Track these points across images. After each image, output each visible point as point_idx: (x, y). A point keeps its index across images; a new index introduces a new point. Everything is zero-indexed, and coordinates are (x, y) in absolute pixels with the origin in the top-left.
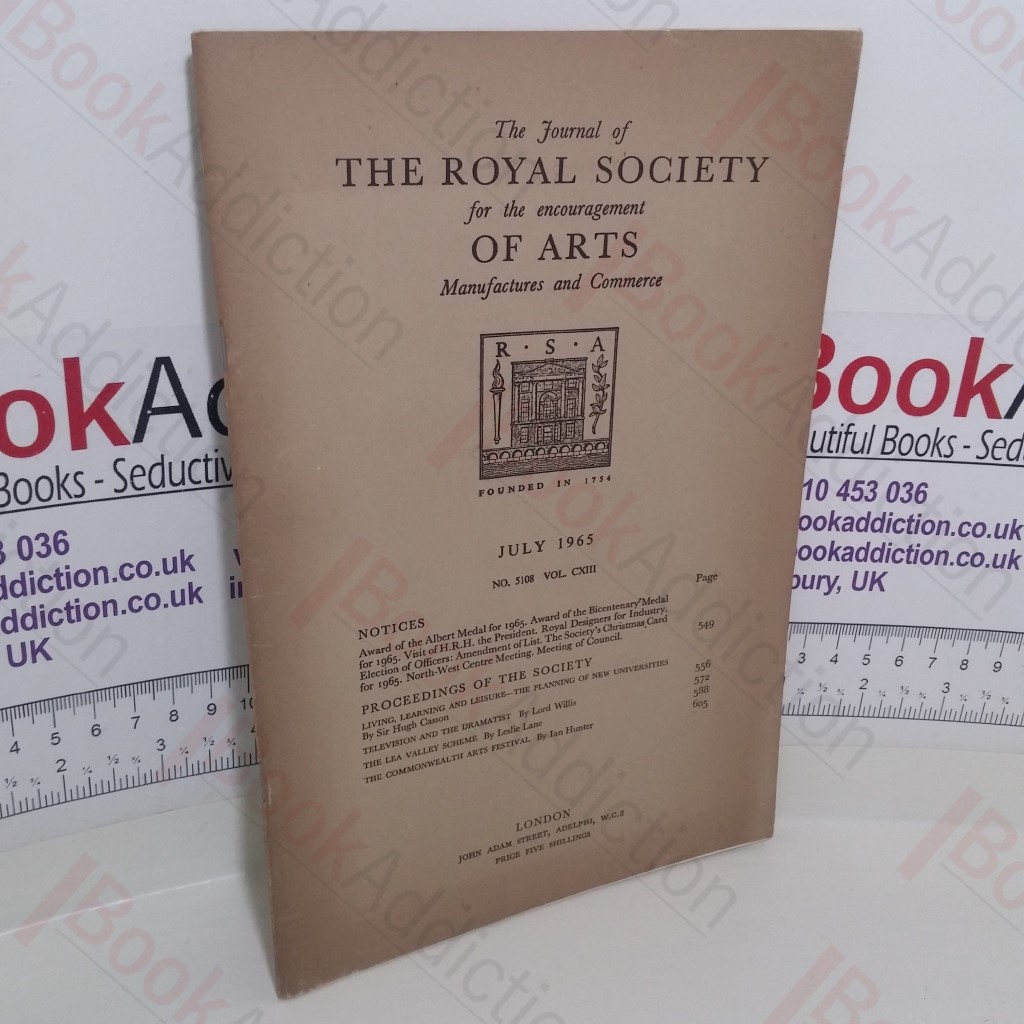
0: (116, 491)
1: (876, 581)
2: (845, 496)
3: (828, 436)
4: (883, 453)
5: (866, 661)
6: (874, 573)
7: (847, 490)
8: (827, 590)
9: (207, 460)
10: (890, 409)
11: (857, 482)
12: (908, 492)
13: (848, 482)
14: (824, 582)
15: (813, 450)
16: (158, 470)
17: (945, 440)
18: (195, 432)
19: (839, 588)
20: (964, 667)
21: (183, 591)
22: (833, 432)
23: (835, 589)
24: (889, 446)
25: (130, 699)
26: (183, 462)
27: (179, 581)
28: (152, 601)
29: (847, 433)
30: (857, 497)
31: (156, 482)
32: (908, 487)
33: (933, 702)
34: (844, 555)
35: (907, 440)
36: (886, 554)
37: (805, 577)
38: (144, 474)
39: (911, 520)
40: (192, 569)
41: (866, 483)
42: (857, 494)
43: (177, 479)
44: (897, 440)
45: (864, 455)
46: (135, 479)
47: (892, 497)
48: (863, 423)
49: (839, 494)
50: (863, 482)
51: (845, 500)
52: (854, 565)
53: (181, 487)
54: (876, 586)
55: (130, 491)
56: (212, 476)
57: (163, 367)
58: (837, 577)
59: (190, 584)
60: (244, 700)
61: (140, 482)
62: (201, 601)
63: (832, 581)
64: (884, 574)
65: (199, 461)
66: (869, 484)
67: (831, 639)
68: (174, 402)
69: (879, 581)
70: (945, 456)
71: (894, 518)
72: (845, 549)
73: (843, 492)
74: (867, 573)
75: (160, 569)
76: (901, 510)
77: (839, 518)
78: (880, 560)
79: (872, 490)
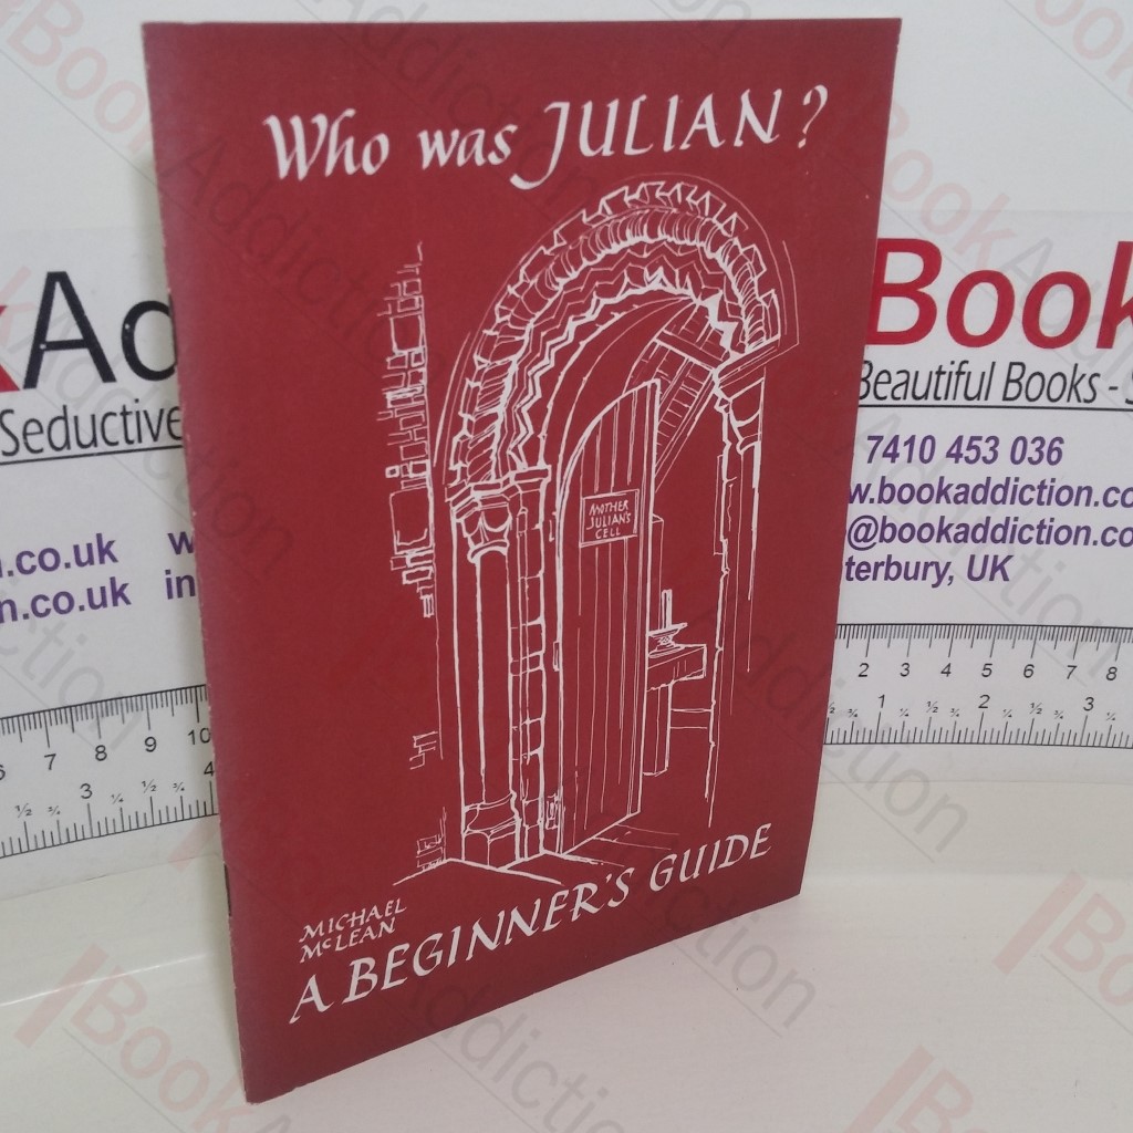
0: (5, 454)
1: (999, 567)
2: (957, 456)
3: (934, 377)
4: (1005, 399)
5: (987, 672)
6: (996, 557)
7: (959, 449)
8: (935, 581)
9: (125, 414)
10: (1014, 339)
11: (973, 439)
12: (1038, 450)
13: (960, 439)
14: (932, 570)
15: (915, 397)
16: (59, 427)
17: (1085, 381)
18: (107, 374)
19: (951, 578)
20: (1111, 676)
21: (103, 589)
22: (940, 373)
23: (946, 580)
24: (1013, 389)
25: (41, 732)
26: (93, 417)
27: (98, 575)
28: (63, 603)
29: (959, 373)
30: (972, 457)
31: (59, 441)
32: (1038, 443)
33: (1073, 723)
34: (957, 535)
35: (1037, 380)
36: (1010, 532)
37: (907, 563)
38: (41, 431)
39: (1042, 486)
40: (114, 559)
41: (984, 439)
42: (972, 454)
43: (86, 438)
44: (1024, 381)
45: (982, 402)
46: (29, 437)
47: (1018, 457)
48: (978, 359)
49: (949, 455)
50: (979, 438)
51: (957, 461)
52: (970, 547)
53: (92, 450)
54: (999, 574)
55: (23, 454)
56: (133, 435)
57: (58, 286)
58: (948, 564)
59: (113, 580)
60: (192, 732)
61: (37, 441)
62: (128, 602)
63: (942, 568)
64: (1009, 557)
65: (114, 414)
66: (987, 441)
67: (941, 644)
68: (76, 334)
69: (1001, 567)
70: (1086, 401)
71: (1020, 485)
72: (958, 527)
73: (954, 451)
74: (986, 557)
75: (71, 559)
76: (1029, 474)
77: (949, 486)
78: (1003, 540)
79: (992, 449)
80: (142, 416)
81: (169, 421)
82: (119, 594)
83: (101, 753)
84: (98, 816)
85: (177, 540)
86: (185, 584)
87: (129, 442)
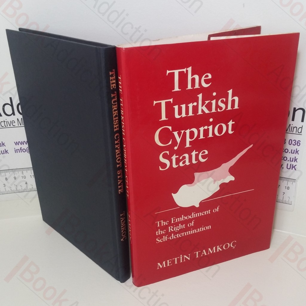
80: (7, 122)
81: (12, 123)
82: (6, 152)
83: (6, 179)
84: (7, 190)
85: (16, 143)
86: (18, 150)
87: (6, 126)
